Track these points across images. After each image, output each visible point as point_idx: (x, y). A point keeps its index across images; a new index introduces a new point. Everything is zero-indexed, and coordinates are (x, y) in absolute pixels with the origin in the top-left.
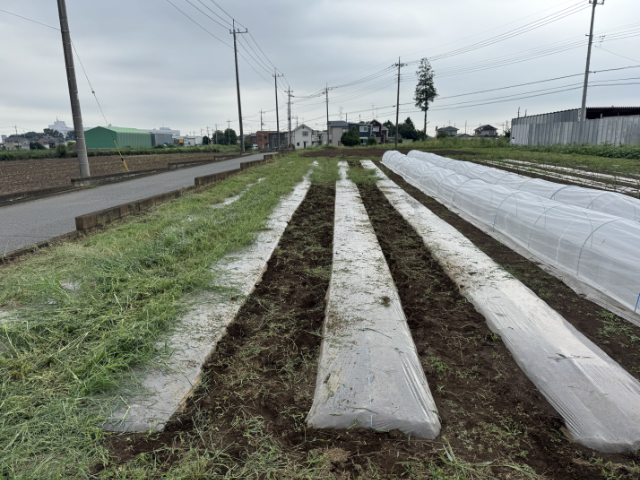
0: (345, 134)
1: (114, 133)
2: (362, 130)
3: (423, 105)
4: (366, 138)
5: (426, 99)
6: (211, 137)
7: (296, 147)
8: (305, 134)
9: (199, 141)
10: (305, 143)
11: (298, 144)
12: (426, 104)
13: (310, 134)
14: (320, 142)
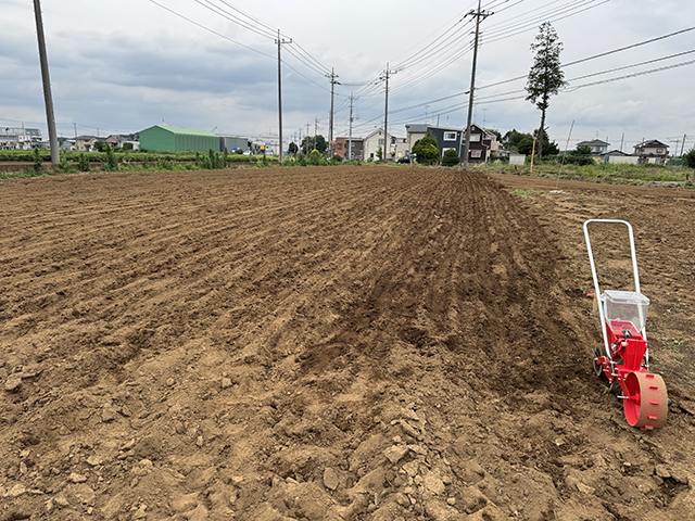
0: (418, 142)
2: (447, 137)
3: (540, 99)
5: (545, 91)
8: (382, 142)
9: (285, 148)
11: (372, 156)
12: (546, 98)
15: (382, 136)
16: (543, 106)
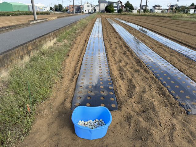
0: (107, 7)
1: (11, 5)
2: (114, 5)
4: (117, 9)
6: (53, 7)
7: (85, 12)
8: (88, 6)
9: (48, 9)
10: (88, 10)
11: (85, 11)
13: (90, 6)
14: (95, 10)
15: (88, 4)
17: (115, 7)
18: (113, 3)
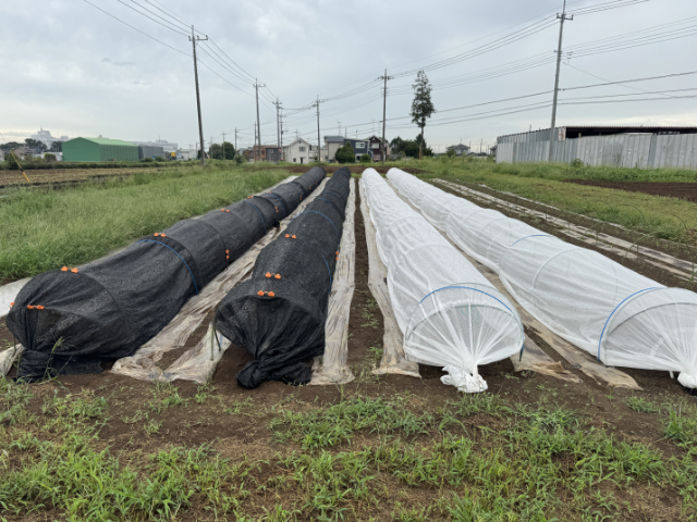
0: (339, 150)
1: (96, 145)
2: (358, 146)
4: (361, 155)
5: (423, 115)
8: (302, 149)
9: (194, 155)
10: (302, 159)
11: (295, 160)
12: (423, 120)
13: (307, 149)
15: (302, 145)
16: (422, 125)
17: (360, 151)
18: (353, 142)
